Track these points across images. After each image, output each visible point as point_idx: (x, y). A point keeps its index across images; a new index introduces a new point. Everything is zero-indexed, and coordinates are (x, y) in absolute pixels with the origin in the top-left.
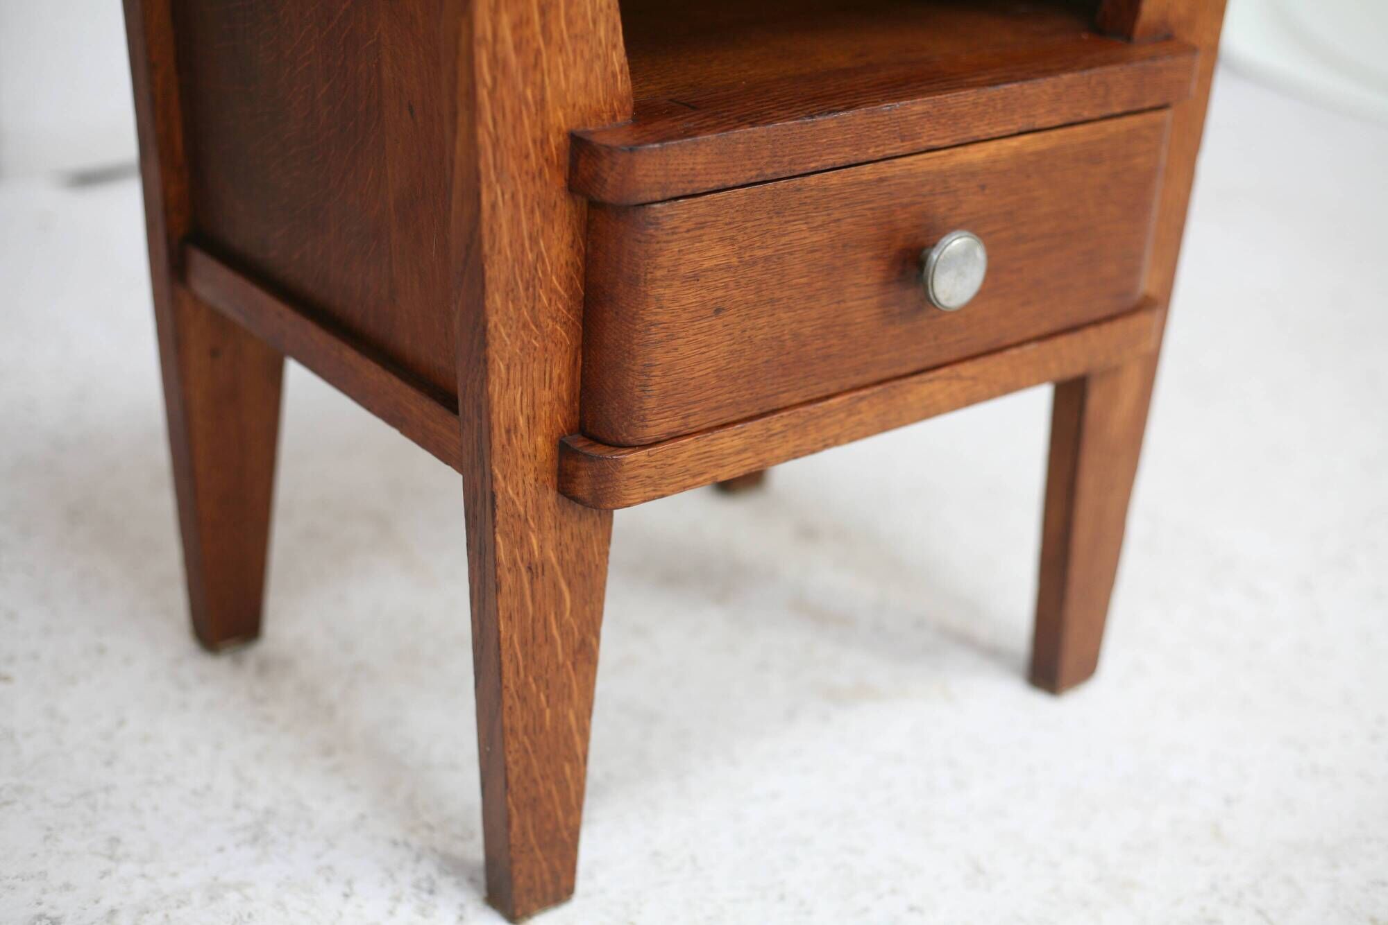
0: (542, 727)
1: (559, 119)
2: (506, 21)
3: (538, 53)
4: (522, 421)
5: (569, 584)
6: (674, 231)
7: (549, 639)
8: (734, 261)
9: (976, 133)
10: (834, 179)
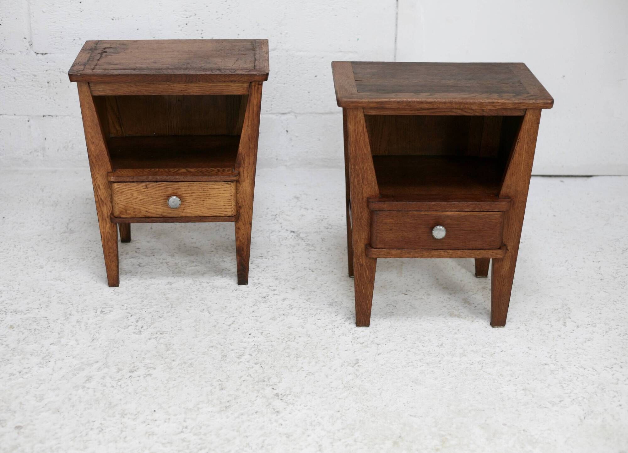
0: (362, 292)
1: (365, 195)
2: (356, 180)
3: (362, 185)
4: (359, 240)
5: (368, 269)
6: (381, 216)
7: (364, 277)
8: (394, 222)
9: (447, 210)
10: (415, 213)
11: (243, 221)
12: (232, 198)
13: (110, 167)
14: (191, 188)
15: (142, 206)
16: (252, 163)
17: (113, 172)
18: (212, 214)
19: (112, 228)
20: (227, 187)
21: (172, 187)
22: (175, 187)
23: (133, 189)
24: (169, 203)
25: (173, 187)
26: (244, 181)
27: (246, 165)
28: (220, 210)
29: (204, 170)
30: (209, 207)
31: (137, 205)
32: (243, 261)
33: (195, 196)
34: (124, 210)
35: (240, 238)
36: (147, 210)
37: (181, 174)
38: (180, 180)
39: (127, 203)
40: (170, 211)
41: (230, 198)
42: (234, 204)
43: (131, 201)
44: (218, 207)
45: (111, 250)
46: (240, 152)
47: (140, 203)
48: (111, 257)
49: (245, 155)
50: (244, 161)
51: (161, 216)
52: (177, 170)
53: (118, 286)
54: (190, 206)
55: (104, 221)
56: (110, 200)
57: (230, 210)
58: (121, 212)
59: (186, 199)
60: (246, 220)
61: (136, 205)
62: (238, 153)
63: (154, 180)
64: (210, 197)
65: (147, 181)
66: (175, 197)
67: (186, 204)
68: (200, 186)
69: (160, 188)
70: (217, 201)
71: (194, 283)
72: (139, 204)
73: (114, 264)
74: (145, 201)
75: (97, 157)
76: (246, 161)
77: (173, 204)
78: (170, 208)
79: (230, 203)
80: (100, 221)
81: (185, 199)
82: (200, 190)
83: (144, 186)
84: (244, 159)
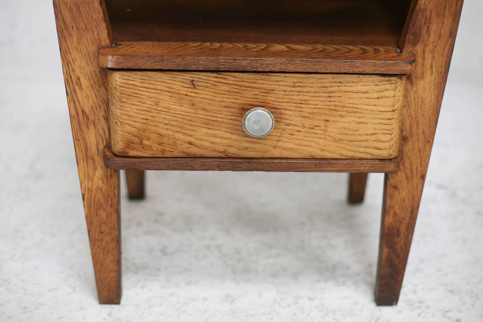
11: (408, 171)
12: (396, 115)
13: (104, 35)
14: (299, 89)
15: (178, 129)
16: (447, 34)
17: (112, 47)
18: (345, 152)
19: (108, 180)
20: (386, 90)
21: (254, 85)
22: (263, 86)
23: (160, 87)
24: (246, 123)
25: (256, 86)
26: (423, 76)
27: (432, 39)
28: (365, 144)
29: (330, 48)
30: (340, 137)
31: (168, 127)
32: (394, 257)
33: (307, 109)
34: (136, 140)
35: (396, 207)
36: (192, 140)
37: (277, 54)
38: (276, 69)
39: (144, 121)
40: (247, 145)
41: (390, 117)
42: (396, 132)
43: (154, 117)
44: (360, 138)
45: (104, 228)
46: (422, 6)
47: (174, 123)
48: (104, 244)
49: (433, 14)
50: (428, 28)
51: (222, 155)
52: (265, 46)
53: (118, 303)
54: (294, 133)
55: (90, 161)
56: (103, 113)
57: (387, 145)
58: (129, 144)
59: (286, 117)
60: (415, 168)
61: (166, 127)
62: (417, 7)
63: (212, 66)
64: (344, 113)
65: (194, 67)
66: (260, 111)
67: (284, 127)
68: (322, 85)
69: (226, 88)
70: (359, 123)
71: (282, 299)
72: (172, 125)
73: (110, 257)
74: (189, 118)
75: (74, 9)
76: (434, 27)
77: (256, 127)
78: (247, 136)
79: (389, 127)
80: (81, 163)
81: (283, 116)
82: (322, 94)
83: (189, 82)
84: (428, 22)
